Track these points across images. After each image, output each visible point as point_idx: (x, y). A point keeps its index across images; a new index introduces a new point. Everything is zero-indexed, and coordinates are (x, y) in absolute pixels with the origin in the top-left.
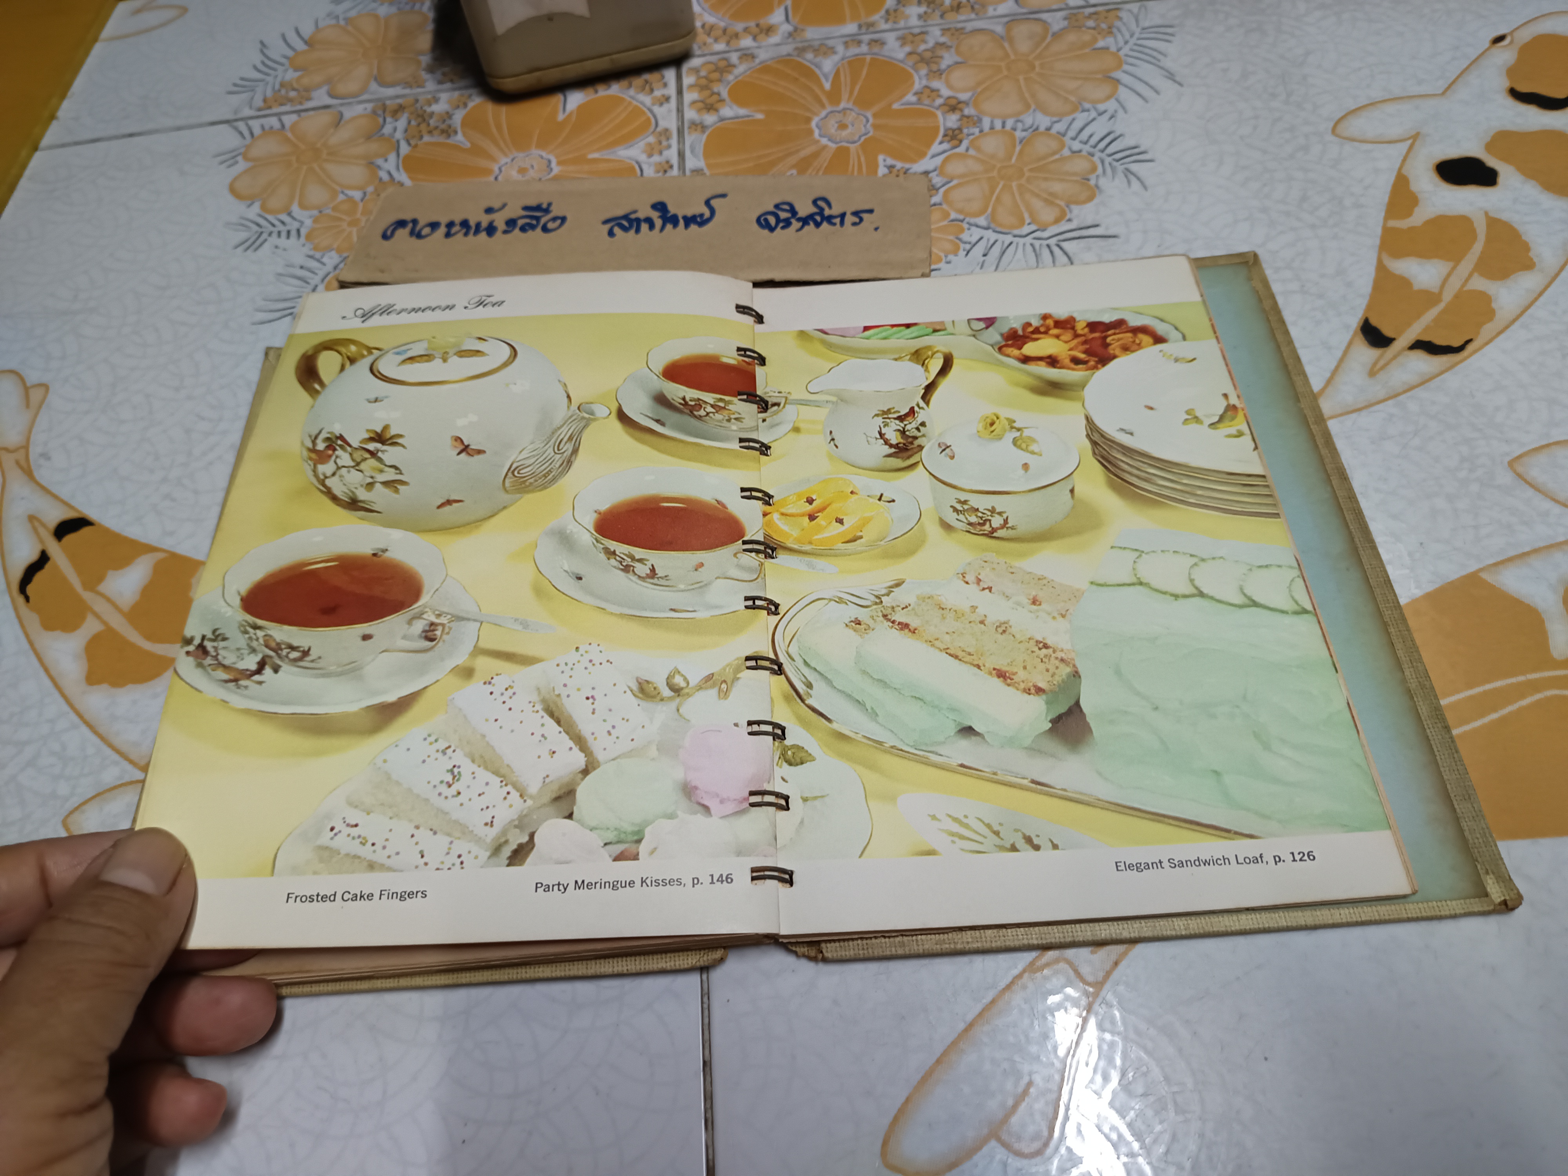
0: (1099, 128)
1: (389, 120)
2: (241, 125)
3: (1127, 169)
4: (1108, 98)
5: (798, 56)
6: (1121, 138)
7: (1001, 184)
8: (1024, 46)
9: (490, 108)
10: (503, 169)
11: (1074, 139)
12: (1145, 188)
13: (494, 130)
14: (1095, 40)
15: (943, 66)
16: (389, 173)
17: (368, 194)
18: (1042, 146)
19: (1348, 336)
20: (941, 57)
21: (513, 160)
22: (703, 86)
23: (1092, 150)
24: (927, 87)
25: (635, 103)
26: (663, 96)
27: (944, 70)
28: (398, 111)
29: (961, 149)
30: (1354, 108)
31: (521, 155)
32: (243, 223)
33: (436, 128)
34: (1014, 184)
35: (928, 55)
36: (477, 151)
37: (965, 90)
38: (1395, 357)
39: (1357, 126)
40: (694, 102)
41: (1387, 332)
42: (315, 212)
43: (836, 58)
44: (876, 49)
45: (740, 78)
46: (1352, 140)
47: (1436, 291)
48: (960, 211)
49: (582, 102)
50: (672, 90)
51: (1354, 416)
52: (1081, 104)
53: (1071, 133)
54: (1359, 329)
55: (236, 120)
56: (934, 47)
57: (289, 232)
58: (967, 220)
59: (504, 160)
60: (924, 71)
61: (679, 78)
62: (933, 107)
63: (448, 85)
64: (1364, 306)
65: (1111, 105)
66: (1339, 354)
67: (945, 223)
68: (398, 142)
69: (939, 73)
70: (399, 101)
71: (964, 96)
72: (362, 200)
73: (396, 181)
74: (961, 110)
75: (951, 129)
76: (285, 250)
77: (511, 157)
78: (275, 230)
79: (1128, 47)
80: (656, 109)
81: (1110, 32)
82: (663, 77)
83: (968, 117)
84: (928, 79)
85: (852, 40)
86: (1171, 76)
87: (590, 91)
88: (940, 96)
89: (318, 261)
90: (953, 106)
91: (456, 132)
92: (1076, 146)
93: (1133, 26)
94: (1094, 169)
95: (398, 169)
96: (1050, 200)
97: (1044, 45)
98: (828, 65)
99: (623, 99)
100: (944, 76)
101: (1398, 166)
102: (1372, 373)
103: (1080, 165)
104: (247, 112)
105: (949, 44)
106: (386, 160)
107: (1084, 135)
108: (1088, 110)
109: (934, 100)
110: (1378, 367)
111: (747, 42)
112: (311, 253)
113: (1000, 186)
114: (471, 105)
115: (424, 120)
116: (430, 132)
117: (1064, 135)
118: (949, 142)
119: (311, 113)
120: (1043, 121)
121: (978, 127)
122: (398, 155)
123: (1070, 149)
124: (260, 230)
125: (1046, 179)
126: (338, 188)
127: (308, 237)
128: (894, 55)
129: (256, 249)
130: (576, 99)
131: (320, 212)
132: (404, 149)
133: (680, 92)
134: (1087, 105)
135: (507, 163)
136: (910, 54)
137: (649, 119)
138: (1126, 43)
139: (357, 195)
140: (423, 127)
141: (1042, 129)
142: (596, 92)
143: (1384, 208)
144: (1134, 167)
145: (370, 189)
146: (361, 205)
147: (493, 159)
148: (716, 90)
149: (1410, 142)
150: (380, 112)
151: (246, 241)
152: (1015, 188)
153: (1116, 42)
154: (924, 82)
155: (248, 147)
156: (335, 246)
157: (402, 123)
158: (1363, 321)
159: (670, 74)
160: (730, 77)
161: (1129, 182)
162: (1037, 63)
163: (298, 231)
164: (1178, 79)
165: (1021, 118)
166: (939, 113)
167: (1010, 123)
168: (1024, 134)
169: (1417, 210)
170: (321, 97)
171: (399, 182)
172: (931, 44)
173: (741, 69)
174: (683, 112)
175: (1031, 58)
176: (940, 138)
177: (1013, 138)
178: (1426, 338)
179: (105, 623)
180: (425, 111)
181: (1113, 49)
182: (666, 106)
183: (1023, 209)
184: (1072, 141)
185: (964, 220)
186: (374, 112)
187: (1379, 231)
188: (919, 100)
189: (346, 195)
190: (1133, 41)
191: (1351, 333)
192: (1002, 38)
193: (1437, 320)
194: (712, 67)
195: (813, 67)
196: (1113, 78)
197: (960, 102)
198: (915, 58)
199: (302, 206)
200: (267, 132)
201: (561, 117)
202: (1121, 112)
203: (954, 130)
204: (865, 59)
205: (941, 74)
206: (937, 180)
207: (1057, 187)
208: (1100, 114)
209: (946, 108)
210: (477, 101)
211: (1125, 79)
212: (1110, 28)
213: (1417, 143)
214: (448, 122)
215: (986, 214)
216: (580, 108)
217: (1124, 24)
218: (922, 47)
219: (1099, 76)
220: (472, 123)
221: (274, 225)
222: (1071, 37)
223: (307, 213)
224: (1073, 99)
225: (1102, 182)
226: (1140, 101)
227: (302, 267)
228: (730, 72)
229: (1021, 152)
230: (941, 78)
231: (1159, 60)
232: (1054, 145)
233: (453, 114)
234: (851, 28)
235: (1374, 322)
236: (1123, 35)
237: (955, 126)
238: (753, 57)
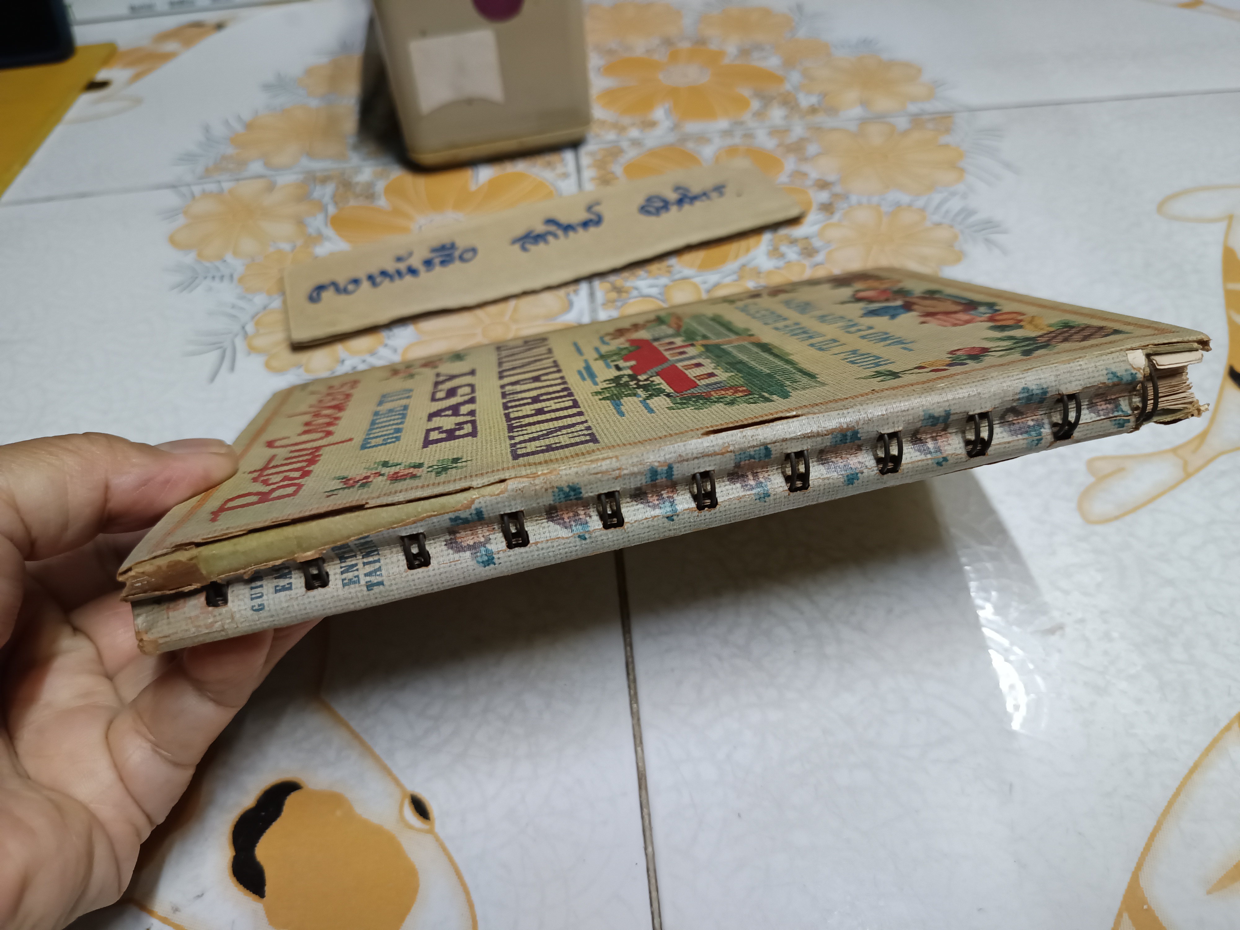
0: (955, 205)
1: (318, 187)
2: (184, 190)
3: (986, 239)
4: (957, 182)
5: (681, 145)
6: (975, 214)
7: (876, 247)
8: (877, 141)
9: (410, 179)
10: (421, 227)
11: (933, 213)
12: (1006, 254)
13: (413, 196)
14: (936, 138)
15: (809, 154)
16: (317, 229)
17: (297, 246)
18: (907, 219)
20: (806, 148)
21: (431, 221)
22: (601, 164)
23: (950, 223)
24: (797, 171)
25: (538, 178)
26: (564, 173)
27: (811, 158)
28: (325, 180)
29: (835, 219)
31: (439, 216)
32: (179, 269)
33: (361, 194)
34: (888, 248)
35: (794, 146)
36: (398, 213)
37: (831, 174)
39: (1178, 207)
40: (592, 179)
42: (247, 261)
43: (714, 147)
44: (748, 142)
45: (632, 160)
46: (1178, 219)
49: (492, 175)
50: (571, 169)
52: (934, 185)
53: (931, 208)
54: (1227, 375)
55: (179, 185)
56: (798, 141)
57: (222, 277)
59: (422, 221)
60: (792, 158)
61: (577, 159)
62: (805, 187)
63: (371, 161)
65: (961, 188)
68: (326, 204)
69: (805, 159)
70: (328, 172)
71: (831, 178)
72: (291, 251)
73: (323, 236)
74: (830, 189)
75: (823, 203)
76: (218, 291)
77: (430, 218)
78: (209, 274)
80: (558, 183)
81: (948, 131)
82: (563, 157)
83: (837, 194)
84: (797, 165)
85: (726, 133)
86: (1008, 165)
87: (499, 166)
88: (809, 178)
89: (248, 301)
90: (823, 185)
91: (378, 198)
92: (936, 218)
94: (956, 238)
95: (326, 226)
96: (923, 261)
97: (894, 141)
98: (708, 152)
99: (529, 175)
100: (811, 162)
103: (943, 235)
104: (190, 179)
105: (811, 138)
106: (315, 219)
107: (942, 211)
108: (942, 191)
109: (805, 181)
111: (634, 133)
112: (242, 294)
114: (392, 176)
115: (350, 188)
116: (355, 197)
117: (924, 210)
118: (823, 213)
119: (247, 181)
120: (905, 199)
121: (847, 202)
122: (326, 215)
123: (932, 221)
124: (195, 274)
125: (916, 244)
126: (270, 241)
127: (240, 281)
128: (765, 145)
129: (191, 291)
130: (487, 172)
131: (252, 260)
133: (579, 170)
134: (940, 187)
135: (424, 223)
136: (779, 145)
137: (552, 190)
139: (287, 247)
140: (349, 193)
141: (904, 205)
142: (505, 167)
144: (992, 237)
145: (299, 242)
146: (290, 255)
147: (415, 221)
148: (611, 169)
149: (1226, 221)
150: (310, 181)
151: (182, 283)
152: (889, 251)
153: (955, 140)
154: (794, 167)
155: (189, 207)
156: (264, 289)
157: (329, 190)
159: (569, 156)
160: (623, 160)
161: (990, 249)
162: (890, 155)
163: (231, 276)
164: (1015, 168)
165: (884, 196)
166: (811, 191)
167: (875, 200)
168: (889, 208)
170: (256, 167)
171: (326, 236)
172: (795, 138)
173: (631, 153)
174: (582, 185)
175: (884, 150)
176: (814, 211)
177: (880, 211)
180: (351, 181)
181: (953, 145)
182: (567, 181)
184: (932, 215)
186: (304, 181)
188: (791, 180)
189: (276, 246)
192: (857, 135)
194: (605, 152)
195: (694, 153)
196: (958, 167)
197: (828, 183)
198: (784, 148)
199: (236, 255)
200: (205, 194)
201: (473, 187)
202: (970, 193)
203: (826, 204)
204: (740, 147)
205: (808, 161)
206: (817, 243)
207: (927, 251)
208: (953, 194)
209: (817, 187)
210: (398, 173)
211: (969, 168)
212: (947, 129)
213: (1234, 222)
214: (372, 189)
216: (490, 180)
217: (959, 127)
218: (788, 140)
219: (946, 165)
220: (392, 190)
221: (207, 270)
222: (916, 136)
223: (239, 261)
224: (926, 182)
225: (966, 248)
226: (986, 186)
227: (233, 307)
228: (622, 156)
229: (889, 223)
230: (808, 164)
231: (995, 155)
232: (916, 218)
233: (376, 183)
234: (723, 124)
235: (1237, 368)
236: (959, 135)
237: (827, 201)
238: (641, 144)
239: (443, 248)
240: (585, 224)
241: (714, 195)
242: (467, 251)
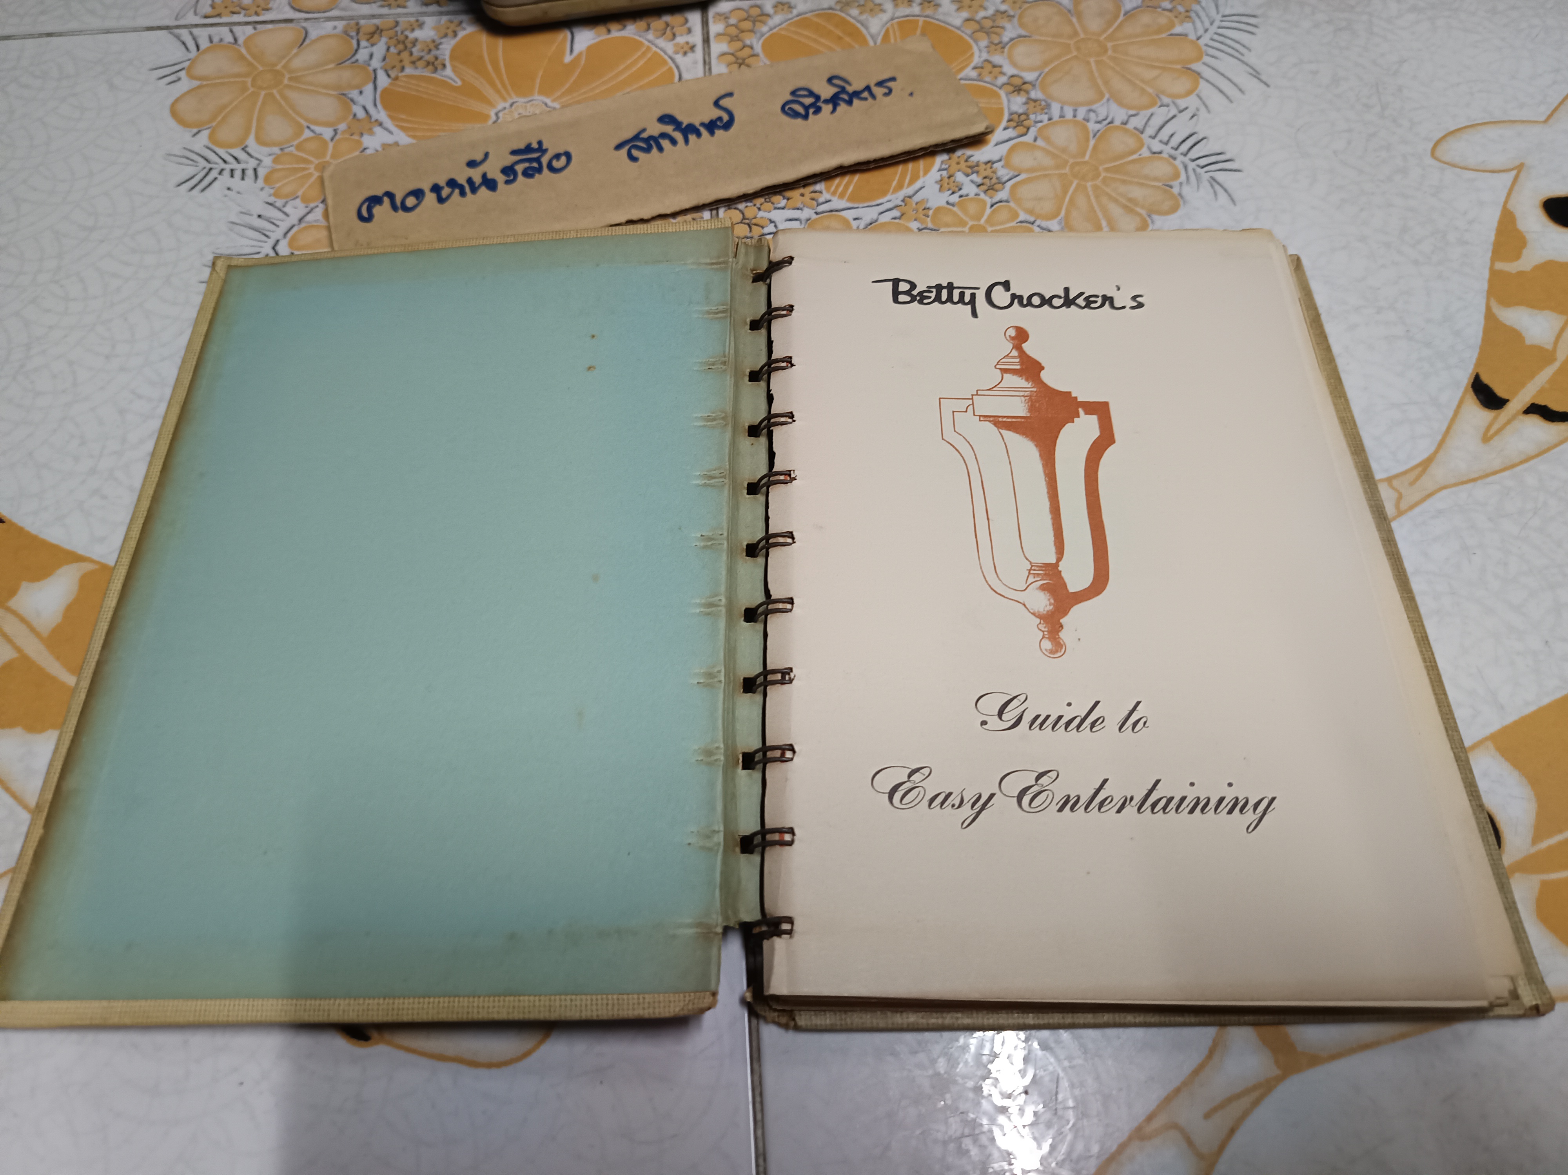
0: (1180, 128)
1: (363, 43)
2: (184, 34)
3: (1213, 178)
4: (1189, 93)
5: (841, 10)
6: (1204, 141)
7: (1075, 183)
8: (1094, 24)
9: (484, 39)
10: (501, 115)
11: (1154, 137)
12: (1233, 201)
13: (490, 68)
14: (1173, 26)
15: (1005, 39)
16: (364, 108)
17: (339, 132)
18: (1119, 142)
19: (1460, 394)
20: (1003, 28)
21: (511, 105)
22: (736, 37)
23: (1173, 152)
24: (987, 61)
25: (654, 49)
26: (687, 43)
27: (1007, 44)
28: (374, 33)
29: (1029, 138)
30: (1452, 129)
31: (522, 100)
32: (188, 156)
33: (421, 58)
34: (1089, 184)
35: (988, 24)
36: (468, 90)
37: (1031, 69)
38: (1509, 422)
39: (1455, 149)
40: (723, 55)
41: (1500, 392)
42: (276, 150)
43: (885, 17)
44: (929, 12)
45: (775, 30)
46: (1454, 166)
47: (1549, 347)
48: (1030, 212)
49: (593, 42)
50: (696, 38)
51: (1469, 486)
52: (1159, 98)
53: (1150, 131)
54: (1470, 386)
55: (178, 27)
56: (994, 15)
57: (243, 171)
58: (1038, 223)
59: (501, 105)
60: (984, 43)
61: (705, 23)
62: (996, 86)
63: (434, 8)
64: (1474, 360)
65: (1191, 102)
66: (1450, 414)
67: (1013, 224)
68: (375, 71)
69: (1001, 46)
70: (376, 21)
71: (1030, 76)
72: (332, 139)
73: (373, 119)
74: (1027, 92)
75: (1016, 113)
76: (239, 193)
77: (510, 101)
78: (228, 167)
79: (1208, 36)
80: (679, 58)
81: (1188, 16)
82: (687, 21)
83: (1035, 101)
84: (989, 52)
86: (1256, 74)
87: (602, 29)
88: (1003, 74)
89: (280, 210)
90: (1019, 87)
91: (444, 66)
92: (1156, 146)
93: (1213, 12)
94: (1177, 176)
95: (375, 105)
96: (1130, 206)
97: (1116, 24)
98: (875, 24)
99: (641, 43)
100: (1006, 50)
101: (1503, 199)
102: (1486, 438)
103: (1160, 169)
104: (192, 19)
105: (1012, 13)
106: (361, 92)
107: (1164, 134)
108: (1168, 106)
109: (996, 78)
110: (1492, 431)
112: (271, 199)
113: (1074, 185)
114: (461, 34)
115: (406, 48)
116: (413, 63)
117: (1142, 132)
118: (1015, 128)
119: (270, 26)
120: (1119, 114)
121: (1046, 113)
122: (375, 88)
123: (1149, 148)
124: (209, 166)
125: (1124, 182)
126: (305, 124)
127: (267, 179)
128: (950, 20)
129: (203, 190)
130: (585, 38)
131: (282, 149)
132: (383, 81)
133: (706, 40)
134: (1166, 100)
135: (505, 108)
136: (968, 20)
137: (670, 69)
138: (1206, 31)
139: (327, 133)
140: (405, 55)
141: (1117, 122)
142: (609, 31)
143: (1491, 248)
144: (1220, 176)
145: (342, 127)
146: (331, 145)
147: (490, 104)
148: (748, 42)
149: (1514, 173)
150: (353, 34)
151: (192, 178)
152: (1090, 189)
153: (1195, 29)
154: (985, 56)
155: (193, 61)
156: (300, 193)
157: (379, 49)
158: (1474, 376)
159: (694, 19)
160: (765, 29)
161: (1215, 193)
162: (1109, 45)
163: (255, 170)
164: (1263, 78)
165: (1094, 107)
166: (1002, 93)
167: (1082, 113)
168: (1098, 126)
169: (1525, 252)
170: (281, 8)
171: (377, 120)
172: (990, 12)
173: (777, 19)
174: (710, 63)
175: (1102, 38)
176: (1004, 123)
177: (1086, 129)
178: (1542, 402)
179: (18, 649)
180: (407, 37)
181: (1192, 37)
182: (690, 55)
183: (1100, 215)
184: (1150, 140)
185: (1035, 221)
186: (346, 32)
187: (1487, 274)
188: (980, 75)
189: (313, 131)
190: (1213, 29)
191: (1462, 390)
192: (1069, 11)
193: (1552, 380)
194: (745, 15)
195: (859, 25)
196: (1194, 71)
197: (1024, 83)
198: (974, 26)
199: (260, 141)
200: (215, 45)
201: (568, 59)
202: (1203, 110)
203: (1020, 115)
204: (918, 21)
205: (1003, 48)
206: (1003, 173)
207: (1137, 193)
208: (1181, 112)
209: (1011, 89)
210: (469, 30)
211: (1207, 72)
212: (1187, 11)
213: (1523, 175)
214: (434, 52)
215: (1059, 218)
216: (589, 48)
217: (1203, 8)
218: (982, 14)
219: (1179, 67)
220: (464, 57)
221: (225, 161)
222: (1146, 18)
223: (266, 150)
224: (1150, 90)
225: (1186, 190)
226: (1225, 101)
227: (259, 216)
228: (764, 23)
229: (1095, 148)
230: (1003, 52)
231: (1242, 55)
232: (1131, 142)
233: (440, 44)
235: (1486, 379)
236: (1202, 22)
237: (1021, 111)
238: (791, 7)
239: (528, 149)
240: (712, 126)
241: (878, 91)
242: (557, 156)
